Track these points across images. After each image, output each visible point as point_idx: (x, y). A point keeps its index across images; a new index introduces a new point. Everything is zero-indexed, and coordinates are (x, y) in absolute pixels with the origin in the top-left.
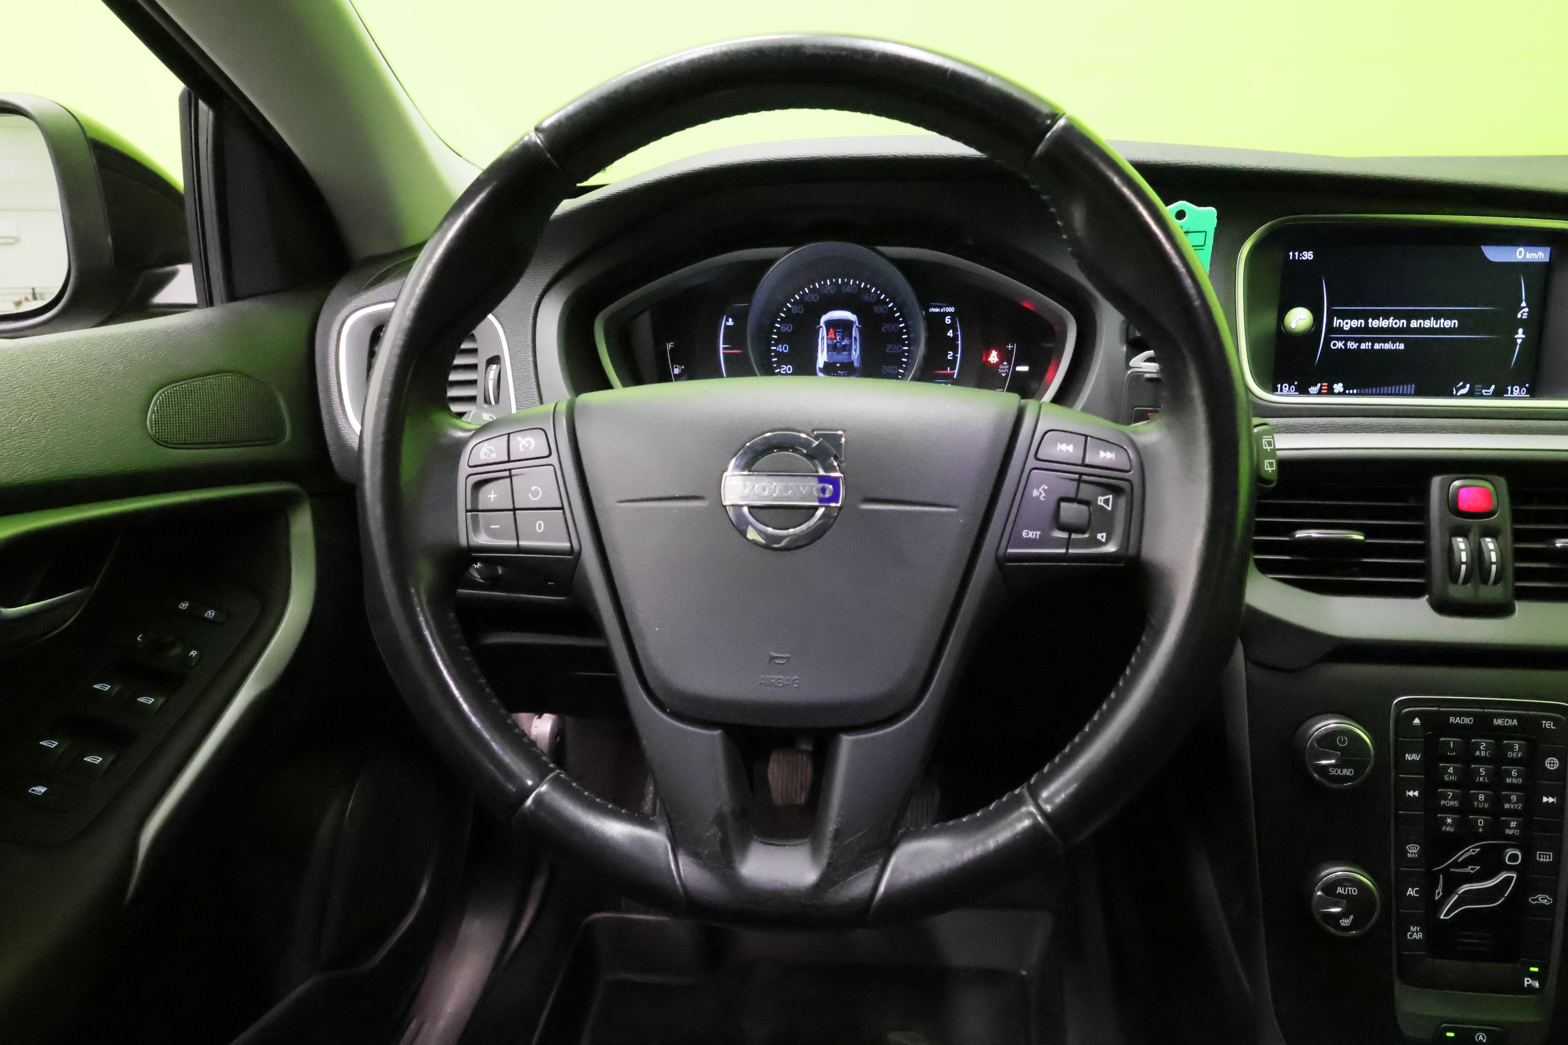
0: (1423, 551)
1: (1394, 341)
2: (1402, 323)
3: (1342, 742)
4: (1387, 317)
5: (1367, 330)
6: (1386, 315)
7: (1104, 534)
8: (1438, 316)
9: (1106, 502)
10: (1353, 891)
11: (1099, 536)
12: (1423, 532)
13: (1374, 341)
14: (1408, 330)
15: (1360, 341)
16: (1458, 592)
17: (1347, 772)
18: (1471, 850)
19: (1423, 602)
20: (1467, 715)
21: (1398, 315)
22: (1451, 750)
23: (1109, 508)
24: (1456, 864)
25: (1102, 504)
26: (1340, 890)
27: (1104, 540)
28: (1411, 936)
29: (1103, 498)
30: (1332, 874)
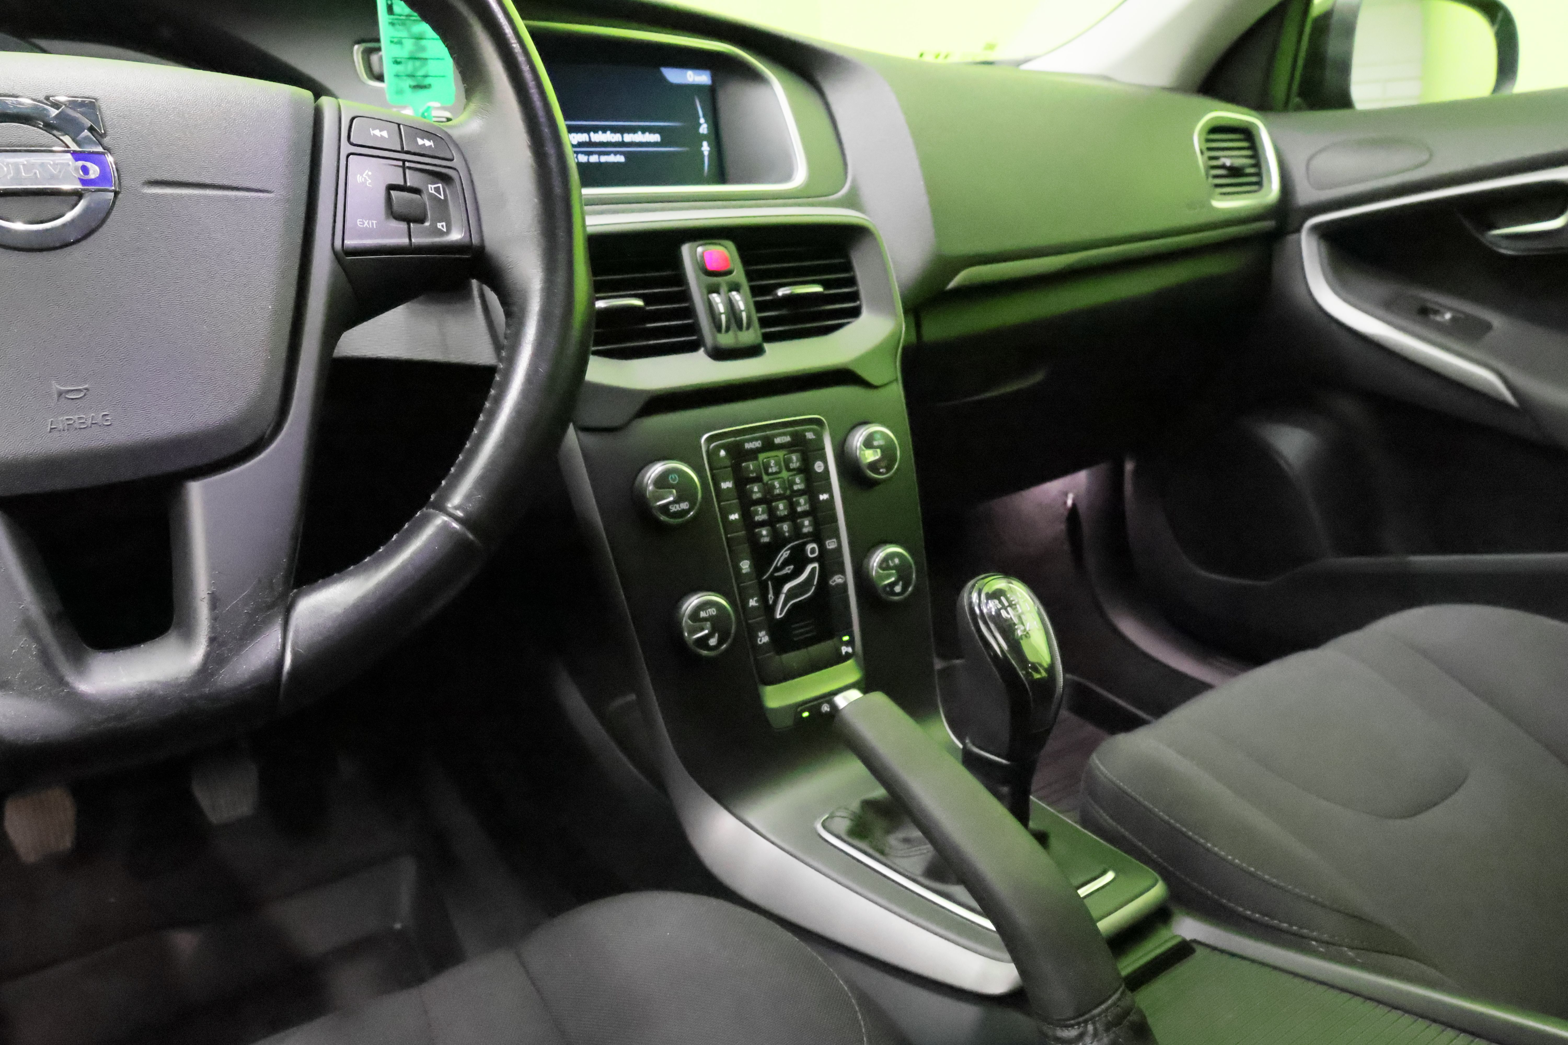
0: (690, 312)
1: (616, 153)
2: (616, 137)
3: (673, 479)
4: (604, 131)
5: (590, 144)
6: (604, 129)
7: (444, 224)
8: (644, 130)
9: (437, 190)
10: (712, 611)
11: (439, 225)
12: (685, 295)
13: (600, 154)
14: (623, 144)
15: (589, 154)
16: (725, 339)
17: (684, 506)
18: (784, 554)
19: (700, 355)
20: (756, 439)
21: (614, 130)
22: (752, 472)
23: (442, 197)
24: (777, 569)
25: (433, 192)
26: (703, 614)
27: (445, 230)
28: (761, 641)
29: (433, 186)
30: (693, 602)
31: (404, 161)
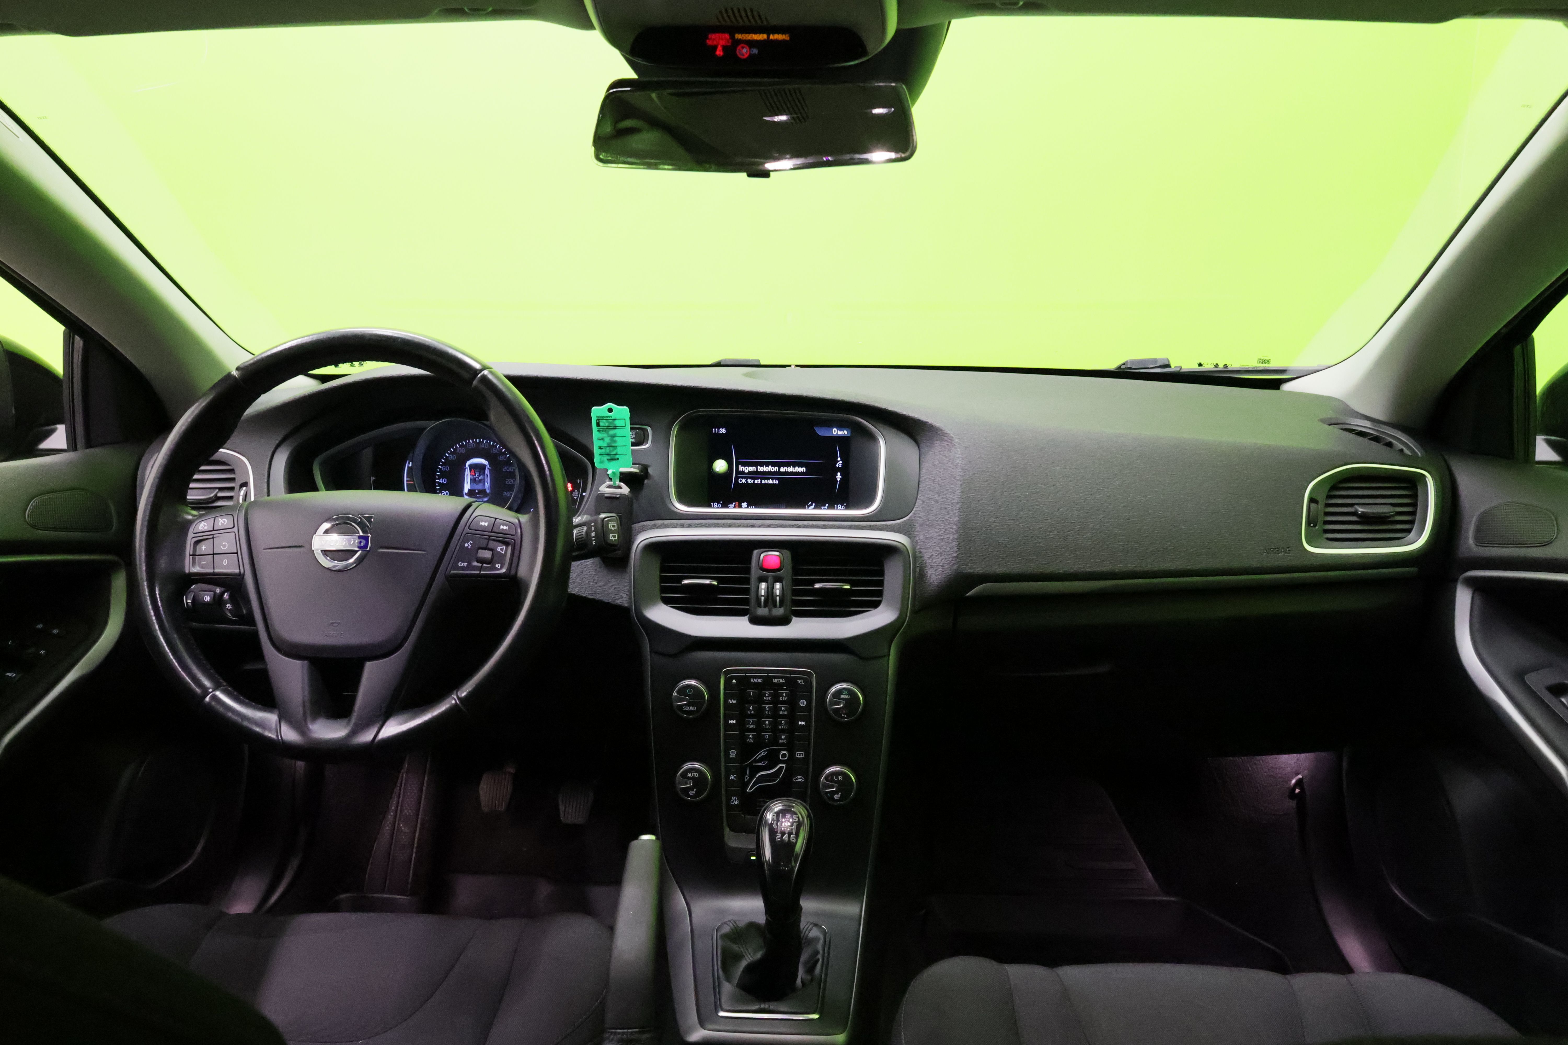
0: (747, 591)
1: (772, 479)
2: (776, 469)
3: (690, 692)
4: (767, 466)
5: (757, 472)
6: (767, 465)
7: (500, 565)
8: (795, 465)
9: (502, 549)
10: (696, 775)
11: (497, 566)
12: (747, 581)
13: (762, 479)
14: (779, 473)
15: (754, 479)
16: (762, 612)
17: (692, 708)
18: (763, 753)
19: (746, 618)
20: (760, 677)
21: (774, 465)
22: (751, 697)
23: (503, 553)
24: (755, 761)
25: (499, 550)
26: (689, 775)
27: (499, 568)
28: (732, 802)
29: (500, 548)
30: (688, 765)
31: (490, 536)
